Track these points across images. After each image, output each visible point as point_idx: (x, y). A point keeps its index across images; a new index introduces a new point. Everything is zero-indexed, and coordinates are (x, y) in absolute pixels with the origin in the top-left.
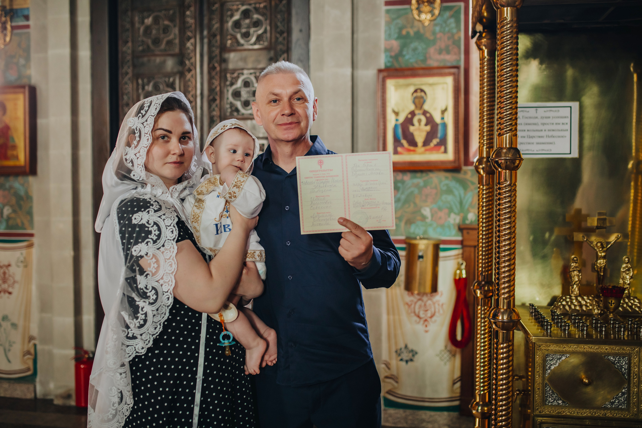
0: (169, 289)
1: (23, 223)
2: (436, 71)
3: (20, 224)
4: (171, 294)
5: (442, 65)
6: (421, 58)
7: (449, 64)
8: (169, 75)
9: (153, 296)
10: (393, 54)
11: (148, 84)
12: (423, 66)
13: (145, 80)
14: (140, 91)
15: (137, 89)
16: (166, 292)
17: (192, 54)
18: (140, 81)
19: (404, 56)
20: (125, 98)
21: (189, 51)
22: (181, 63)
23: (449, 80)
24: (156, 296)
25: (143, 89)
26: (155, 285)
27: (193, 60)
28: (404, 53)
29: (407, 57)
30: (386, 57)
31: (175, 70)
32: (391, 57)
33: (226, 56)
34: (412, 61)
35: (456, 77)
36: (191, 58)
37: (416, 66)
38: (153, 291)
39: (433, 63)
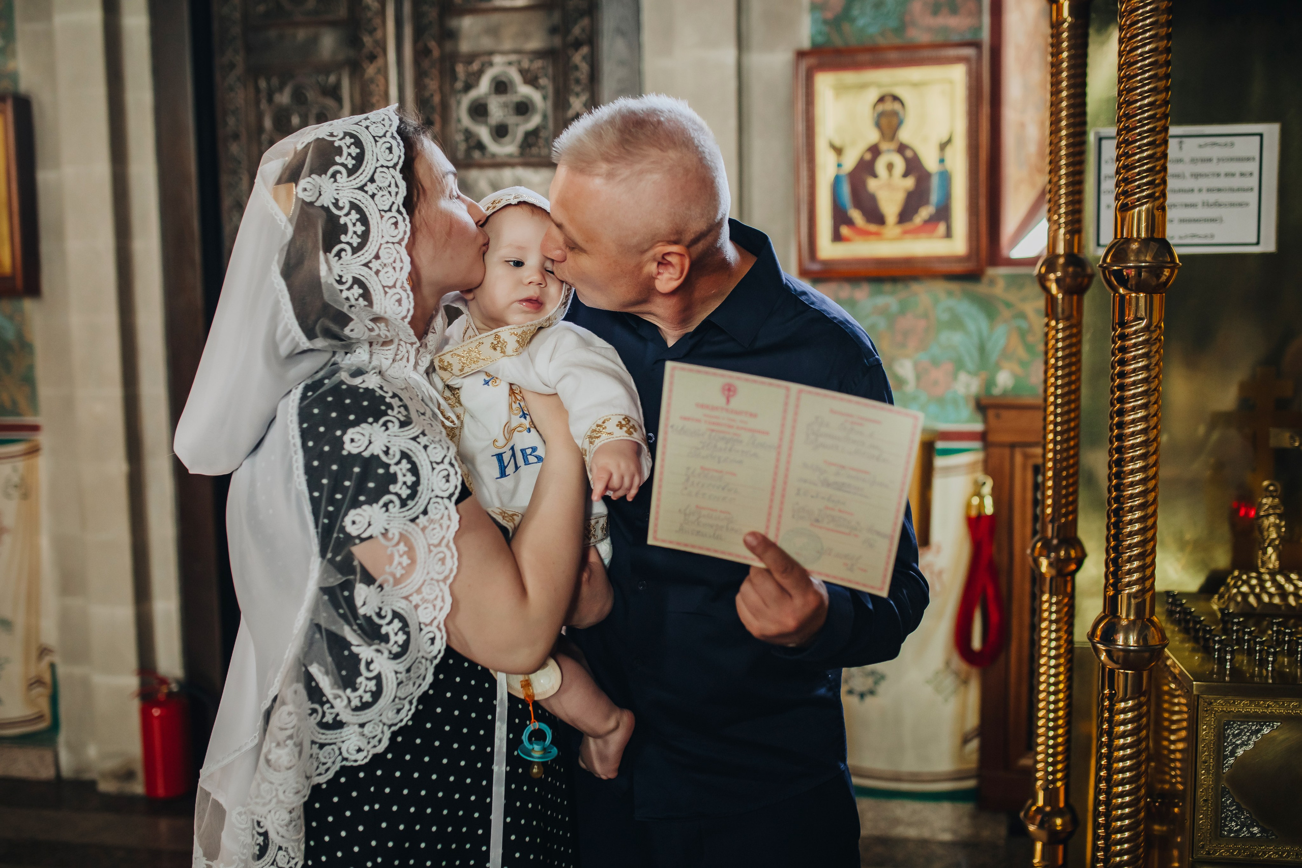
0: (435, 618)
1: (14, 403)
2: (926, 53)
3: (8, 404)
4: (440, 630)
5: (939, 39)
6: (893, 23)
7: (956, 38)
8: (326, 69)
9: (396, 634)
10: (829, 15)
11: (281, 89)
12: (897, 41)
13: (275, 81)
14: (264, 105)
15: (258, 102)
16: (426, 625)
17: (377, 21)
18: (263, 84)
19: (853, 20)
20: (231, 121)
21: (369, 14)
22: (354, 41)
23: (958, 74)
24: (405, 637)
25: (270, 100)
26: (401, 606)
27: (379, 34)
28: (855, 12)
29: (861, 22)
30: (814, 21)
31: (341, 57)
32: (826, 22)
33: (454, 23)
34: (873, 30)
35: (974, 66)
36: (375, 29)
37: (882, 41)
38: (396, 621)
39: (919, 35)
